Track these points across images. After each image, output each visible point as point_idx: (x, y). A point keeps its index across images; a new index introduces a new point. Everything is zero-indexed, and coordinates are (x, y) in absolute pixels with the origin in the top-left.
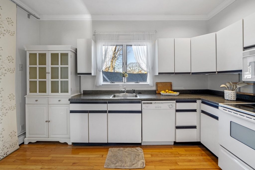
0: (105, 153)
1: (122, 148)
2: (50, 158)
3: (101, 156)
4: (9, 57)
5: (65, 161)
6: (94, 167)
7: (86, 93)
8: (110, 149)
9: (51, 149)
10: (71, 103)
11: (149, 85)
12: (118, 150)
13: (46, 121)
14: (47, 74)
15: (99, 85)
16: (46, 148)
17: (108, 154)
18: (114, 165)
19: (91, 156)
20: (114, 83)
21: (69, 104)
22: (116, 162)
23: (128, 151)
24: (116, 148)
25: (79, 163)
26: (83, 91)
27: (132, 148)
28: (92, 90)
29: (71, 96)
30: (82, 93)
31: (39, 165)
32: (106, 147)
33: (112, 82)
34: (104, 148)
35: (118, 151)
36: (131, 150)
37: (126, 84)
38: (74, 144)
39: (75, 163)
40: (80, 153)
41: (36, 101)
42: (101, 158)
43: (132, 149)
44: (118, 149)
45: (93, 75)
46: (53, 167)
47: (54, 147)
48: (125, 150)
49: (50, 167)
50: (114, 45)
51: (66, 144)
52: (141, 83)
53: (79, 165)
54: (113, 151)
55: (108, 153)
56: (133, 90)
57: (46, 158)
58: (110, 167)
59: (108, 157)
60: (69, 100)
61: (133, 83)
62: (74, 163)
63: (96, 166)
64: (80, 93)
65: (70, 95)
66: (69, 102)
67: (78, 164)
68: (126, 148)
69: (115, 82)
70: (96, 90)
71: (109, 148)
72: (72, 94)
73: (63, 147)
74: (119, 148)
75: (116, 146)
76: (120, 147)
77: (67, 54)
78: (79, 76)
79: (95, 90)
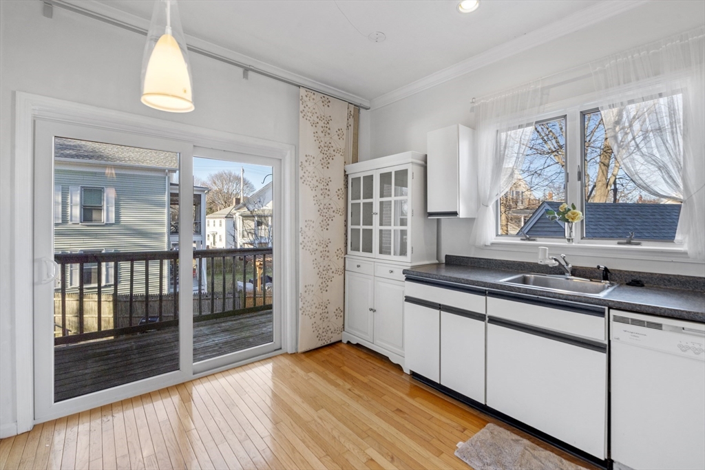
0: (474, 427)
1: (526, 442)
2: (365, 380)
3: (459, 428)
4: (339, 190)
5: (385, 398)
6: (434, 440)
7: (453, 262)
8: (490, 426)
9: (373, 366)
10: (408, 279)
11: (685, 254)
12: (512, 440)
13: (371, 310)
14: (374, 216)
15: (482, 243)
16: (368, 361)
17: (478, 434)
18: (481, 465)
19: (437, 416)
20: (534, 240)
21: (404, 280)
22: (489, 462)
23: (543, 460)
24: (508, 432)
25: (408, 414)
26: (447, 256)
27: (564, 461)
28: (467, 257)
29: (410, 265)
30: (444, 262)
31: (349, 383)
32: (482, 416)
33: (526, 237)
34: (476, 416)
35: (511, 442)
36: (559, 463)
37: (574, 244)
38: (414, 375)
39: (401, 411)
40: (418, 399)
41: (358, 266)
42: (458, 434)
43: (561, 461)
44: (515, 437)
45: (462, 215)
46: (365, 398)
47: (378, 364)
48: (536, 453)
49: (362, 395)
50: (528, 125)
51: (398, 368)
52: (647, 246)
53: (405, 419)
54: (496, 435)
55: (481, 431)
56: (599, 267)
57: (361, 378)
58: (467, 462)
59: (476, 439)
60: (405, 272)
61: (612, 244)
62: (399, 410)
63: (439, 440)
64: (437, 262)
65: (407, 262)
66: (404, 277)
67: (406, 416)
68: (542, 449)
69: (538, 239)
70: (476, 258)
71: (488, 422)
72: (413, 260)
73: (394, 373)
74: (519, 438)
75: (514, 430)
76: (521, 437)
77: (405, 172)
78: (436, 221)
79: (473, 258)
